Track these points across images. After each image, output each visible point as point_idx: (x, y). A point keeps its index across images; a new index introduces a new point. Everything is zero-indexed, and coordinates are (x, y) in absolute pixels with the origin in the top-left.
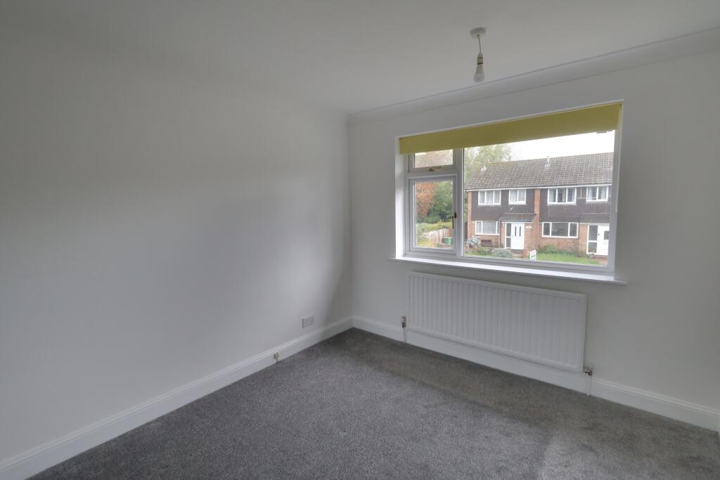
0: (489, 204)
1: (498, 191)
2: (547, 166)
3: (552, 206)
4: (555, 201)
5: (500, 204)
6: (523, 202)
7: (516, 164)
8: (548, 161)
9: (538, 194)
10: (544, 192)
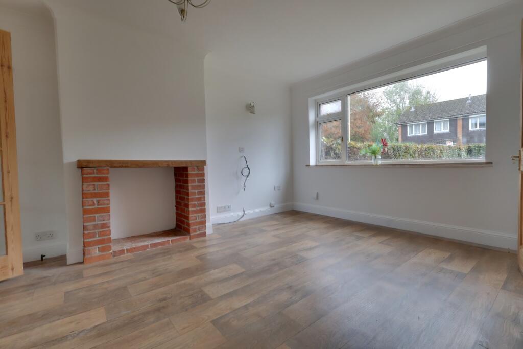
0: (417, 135)
1: (424, 124)
2: (469, 101)
3: (474, 132)
4: (476, 127)
5: (426, 134)
6: (447, 131)
7: (441, 103)
8: (470, 98)
9: (460, 123)
10: (465, 120)
